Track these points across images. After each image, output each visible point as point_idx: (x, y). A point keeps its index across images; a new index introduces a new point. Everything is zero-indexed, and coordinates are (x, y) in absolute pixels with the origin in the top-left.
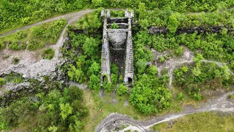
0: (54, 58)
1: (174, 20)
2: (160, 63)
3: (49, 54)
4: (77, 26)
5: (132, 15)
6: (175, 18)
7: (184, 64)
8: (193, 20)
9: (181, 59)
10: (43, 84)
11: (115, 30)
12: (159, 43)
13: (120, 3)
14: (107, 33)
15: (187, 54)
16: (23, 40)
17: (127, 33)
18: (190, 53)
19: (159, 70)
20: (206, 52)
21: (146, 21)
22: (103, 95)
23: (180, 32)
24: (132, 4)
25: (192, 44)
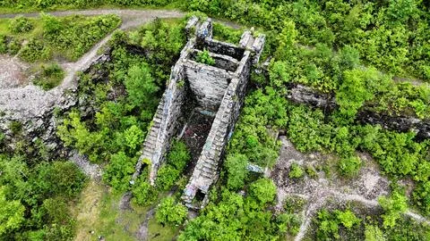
0: (55, 90)
1: (353, 82)
2: (290, 178)
3: (50, 78)
4: (133, 37)
5: (258, 44)
6: (358, 80)
7: (353, 203)
8: (412, 98)
9: (348, 188)
10: (8, 137)
11: (203, 66)
12: (305, 130)
13: (246, 13)
14: (185, 68)
15: (371, 181)
16: (19, 37)
17: (229, 81)
18: (380, 182)
19: (283, 195)
20: (424, 194)
21: (281, 66)
22: (127, 207)
23: (371, 119)
24: (273, 23)
25: (390, 160)
